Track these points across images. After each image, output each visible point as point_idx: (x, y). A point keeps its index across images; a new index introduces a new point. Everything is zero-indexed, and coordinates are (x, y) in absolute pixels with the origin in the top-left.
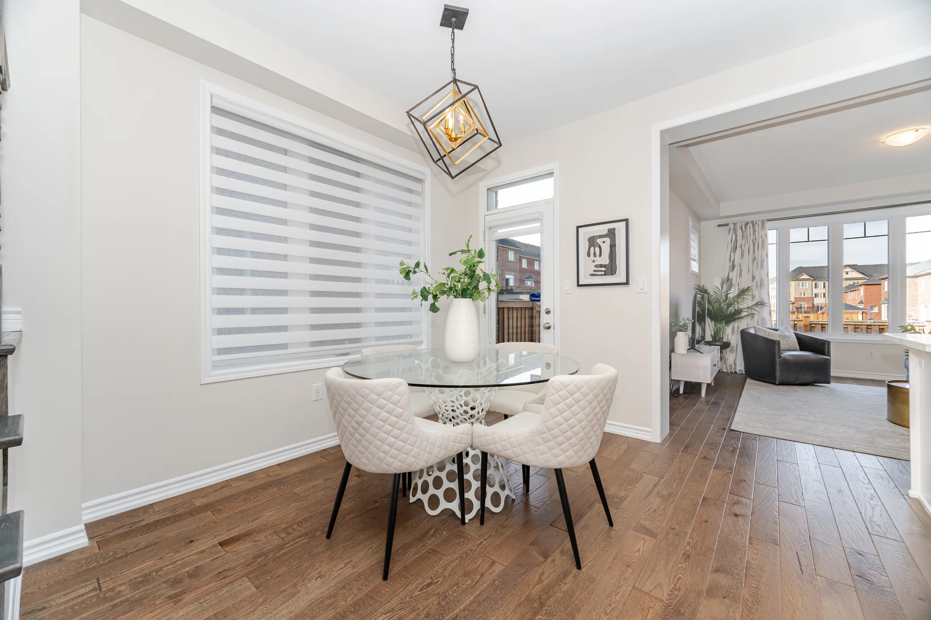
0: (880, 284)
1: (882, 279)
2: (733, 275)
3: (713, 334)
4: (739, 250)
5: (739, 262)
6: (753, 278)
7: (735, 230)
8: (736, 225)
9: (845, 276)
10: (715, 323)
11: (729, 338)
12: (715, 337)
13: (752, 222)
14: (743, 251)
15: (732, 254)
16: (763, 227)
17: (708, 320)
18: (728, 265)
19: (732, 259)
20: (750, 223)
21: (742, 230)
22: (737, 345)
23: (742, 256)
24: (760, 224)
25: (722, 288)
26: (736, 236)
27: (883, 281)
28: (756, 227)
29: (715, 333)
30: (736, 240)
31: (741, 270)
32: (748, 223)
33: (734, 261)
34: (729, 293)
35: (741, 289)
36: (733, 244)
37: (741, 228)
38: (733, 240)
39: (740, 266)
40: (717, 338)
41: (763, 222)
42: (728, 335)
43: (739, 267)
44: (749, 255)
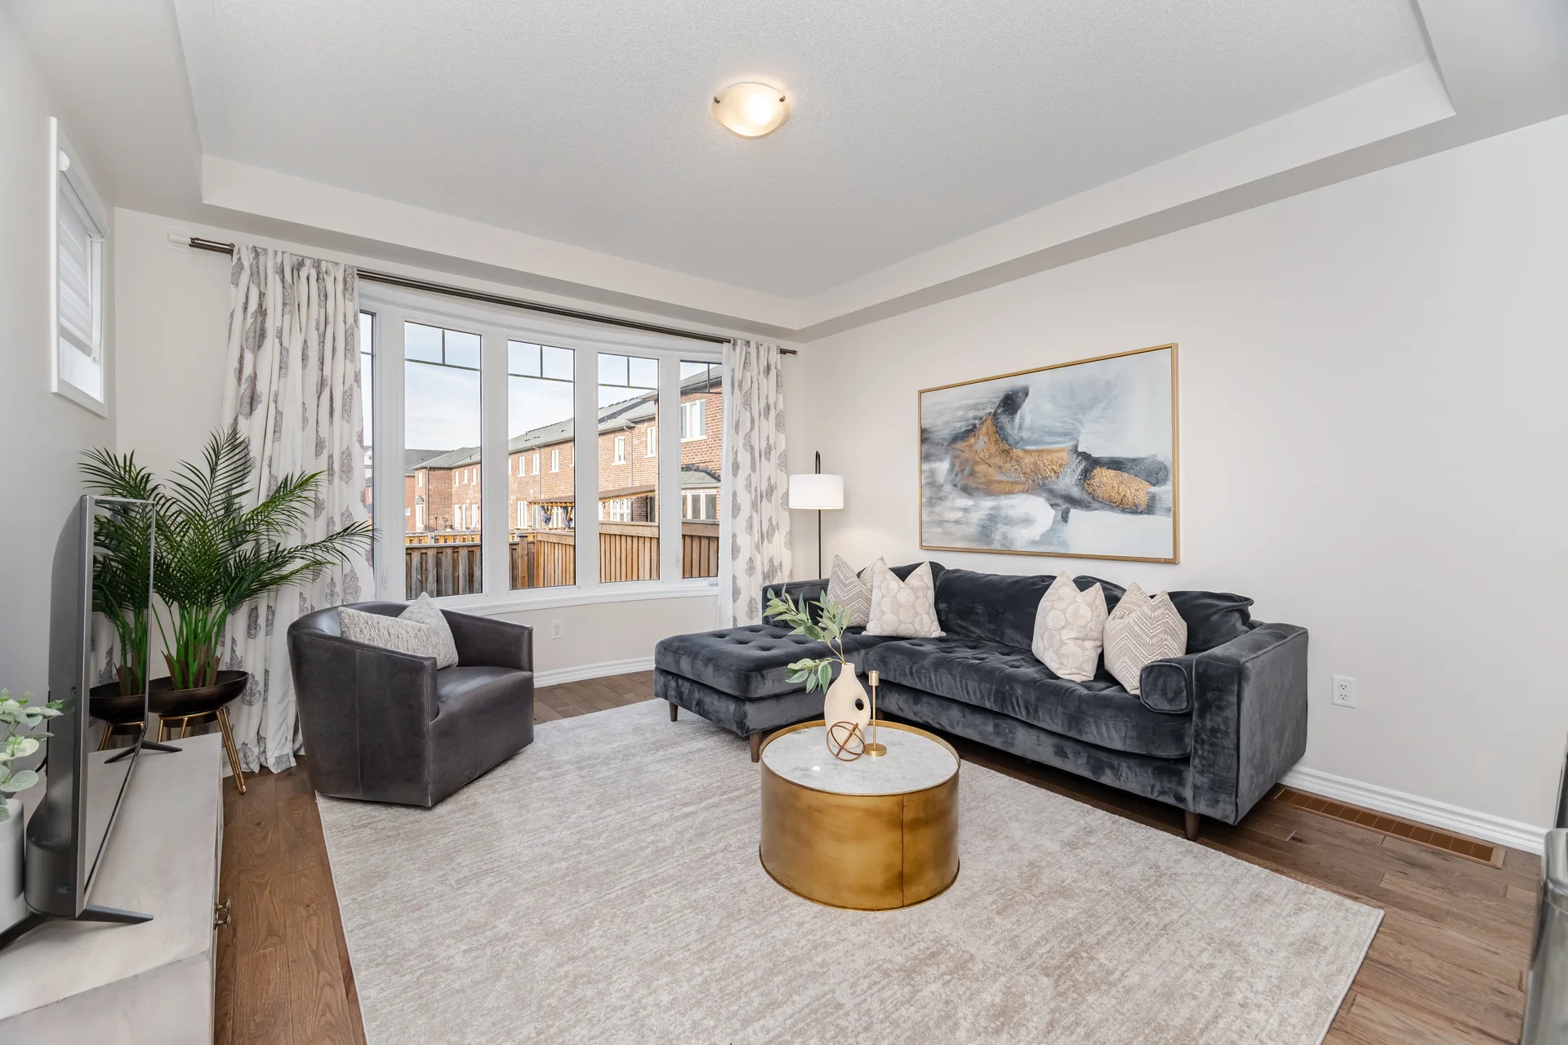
2: (252, 429)
3: (174, 655)
4: (271, 343)
5: (274, 388)
6: (320, 445)
7: (256, 273)
8: (261, 258)
10: (182, 607)
11: (239, 652)
12: (185, 665)
13: (317, 264)
14: (284, 351)
15: (249, 357)
17: (155, 598)
18: (231, 391)
19: (248, 371)
20: (308, 262)
21: (282, 282)
22: (267, 672)
23: (283, 367)
25: (213, 471)
26: (262, 295)
29: (184, 648)
30: (262, 312)
31: (279, 413)
32: (301, 264)
33: (254, 379)
34: (234, 492)
35: (281, 479)
36: (250, 320)
37: (280, 273)
38: (253, 306)
39: (276, 402)
40: (194, 668)
42: (234, 641)
43: (272, 406)
44: (304, 367)
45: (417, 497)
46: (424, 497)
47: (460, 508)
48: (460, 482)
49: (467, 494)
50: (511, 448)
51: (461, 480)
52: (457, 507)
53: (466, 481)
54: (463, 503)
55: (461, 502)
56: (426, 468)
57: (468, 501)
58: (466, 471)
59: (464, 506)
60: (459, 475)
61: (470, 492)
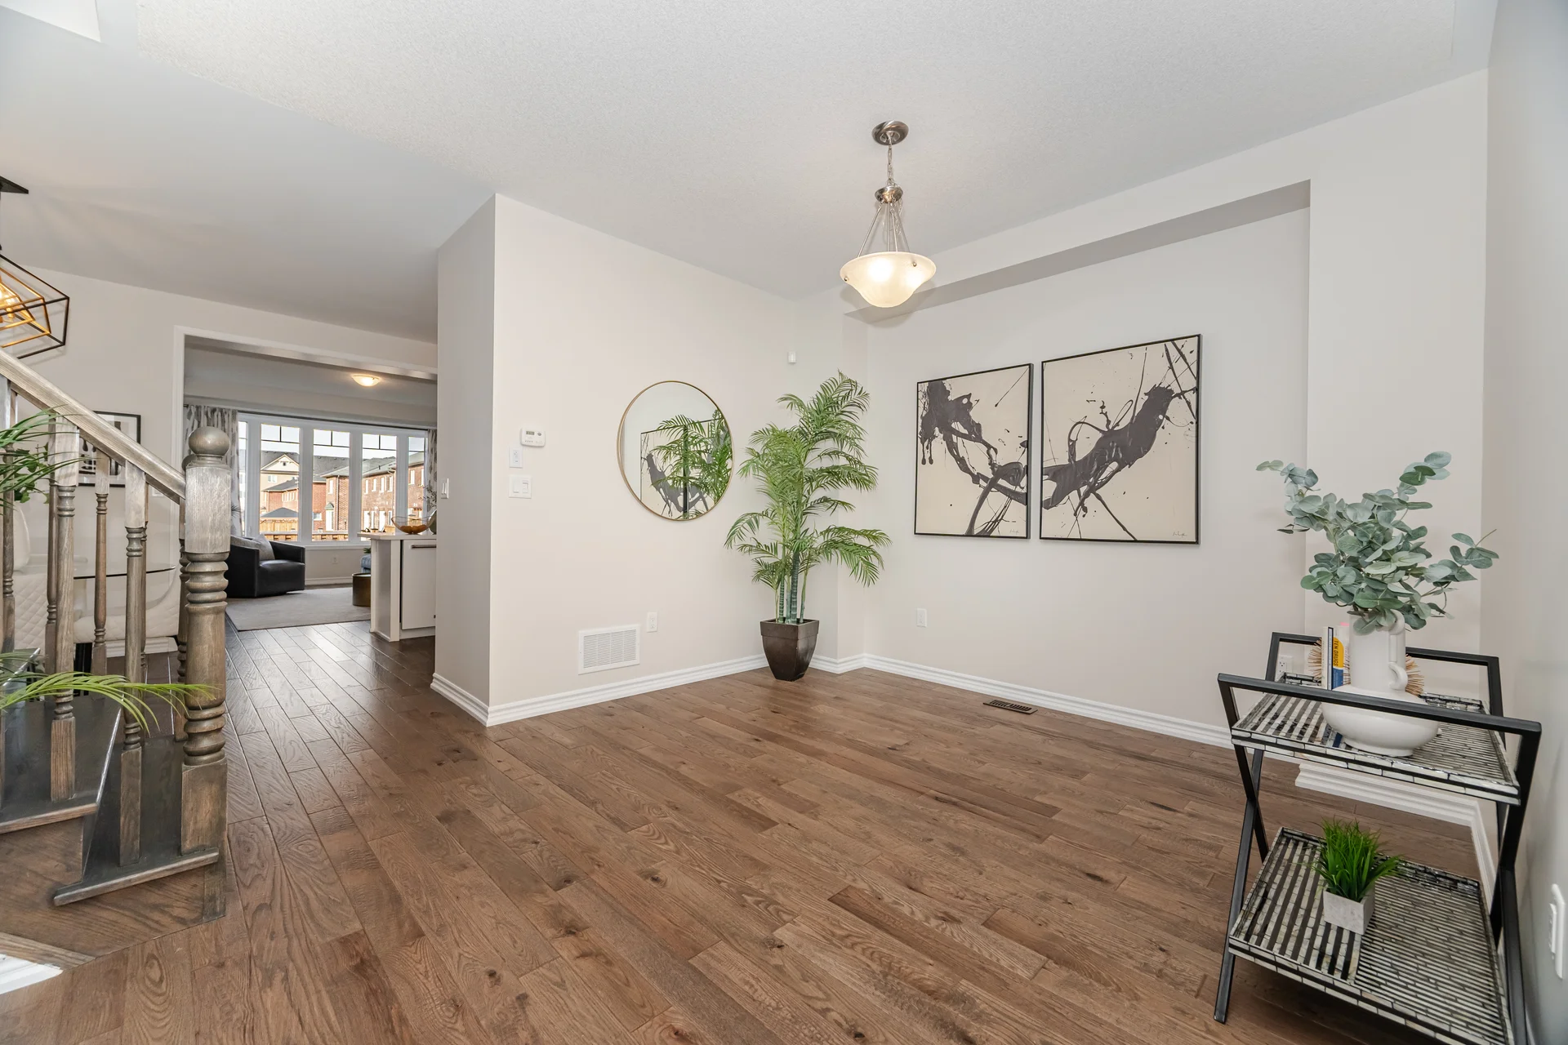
0: (325, 484)
1: (327, 478)
7: (198, 416)
8: (200, 410)
9: (296, 477)
16: (234, 419)
20: (217, 410)
21: (207, 417)
24: (230, 415)
26: (200, 423)
27: (328, 480)
28: (226, 417)
37: (207, 414)
38: (196, 427)
41: (234, 413)
45: (327, 503)
46: (334, 503)
47: (369, 514)
48: (370, 490)
49: (375, 501)
50: (411, 462)
51: (371, 488)
52: (366, 513)
53: (375, 490)
54: (371, 510)
55: (370, 508)
56: (336, 476)
57: (376, 508)
58: (375, 480)
59: (372, 512)
60: (369, 483)
61: (379, 499)
